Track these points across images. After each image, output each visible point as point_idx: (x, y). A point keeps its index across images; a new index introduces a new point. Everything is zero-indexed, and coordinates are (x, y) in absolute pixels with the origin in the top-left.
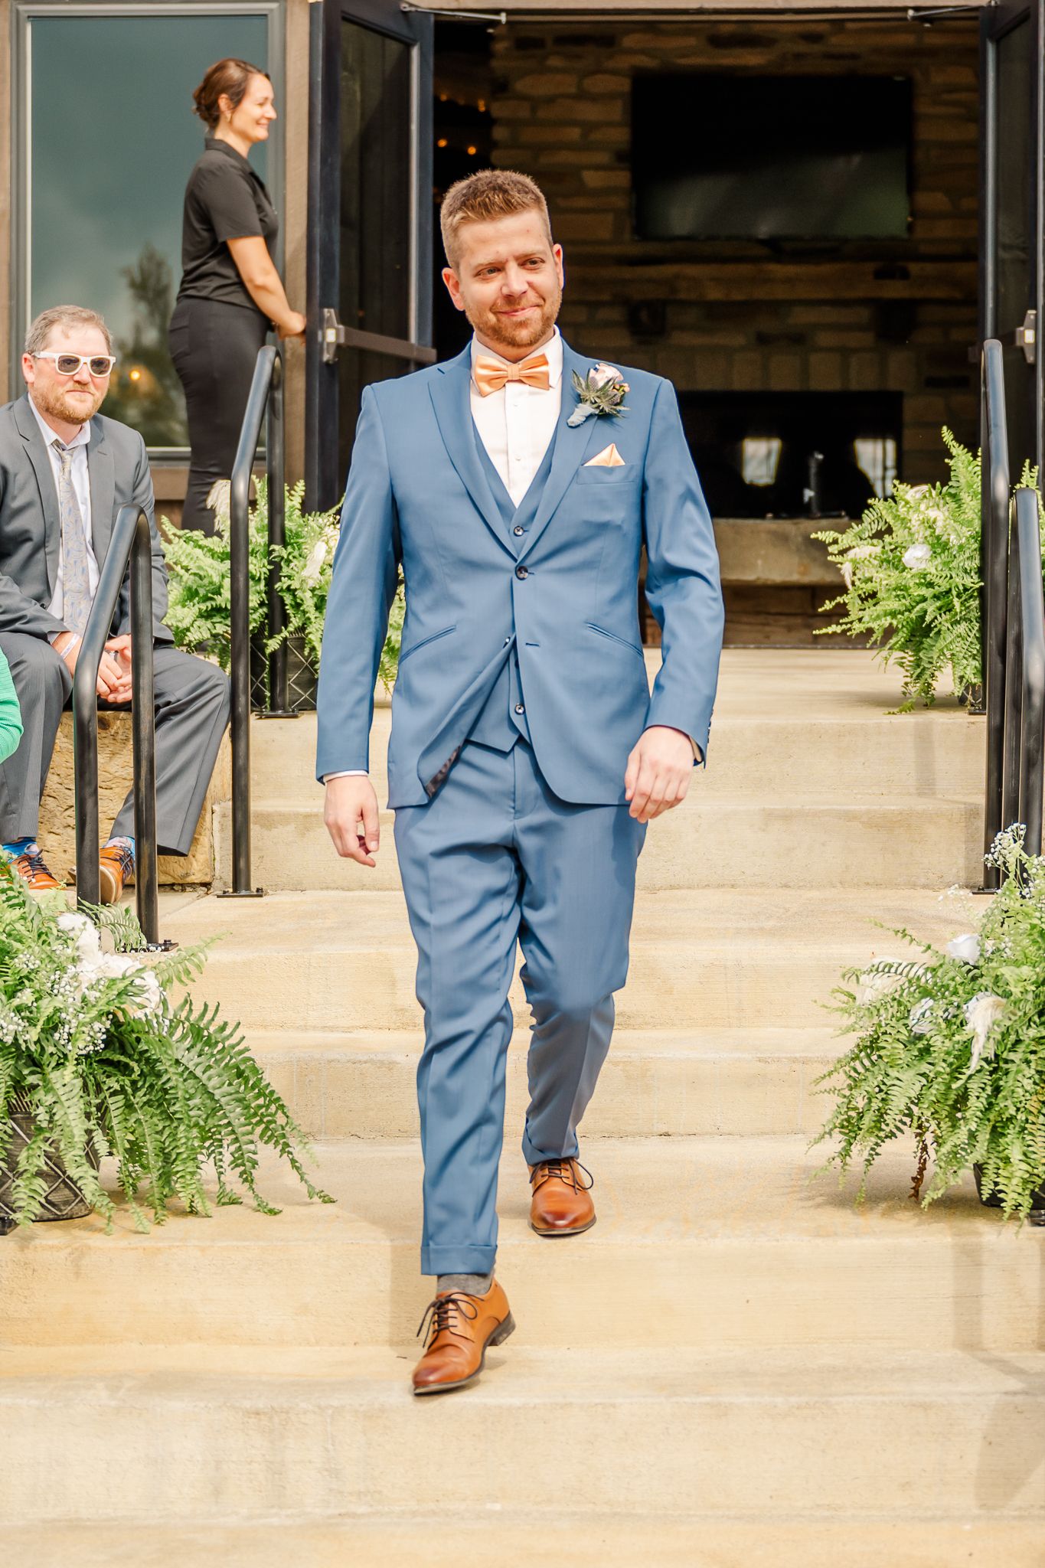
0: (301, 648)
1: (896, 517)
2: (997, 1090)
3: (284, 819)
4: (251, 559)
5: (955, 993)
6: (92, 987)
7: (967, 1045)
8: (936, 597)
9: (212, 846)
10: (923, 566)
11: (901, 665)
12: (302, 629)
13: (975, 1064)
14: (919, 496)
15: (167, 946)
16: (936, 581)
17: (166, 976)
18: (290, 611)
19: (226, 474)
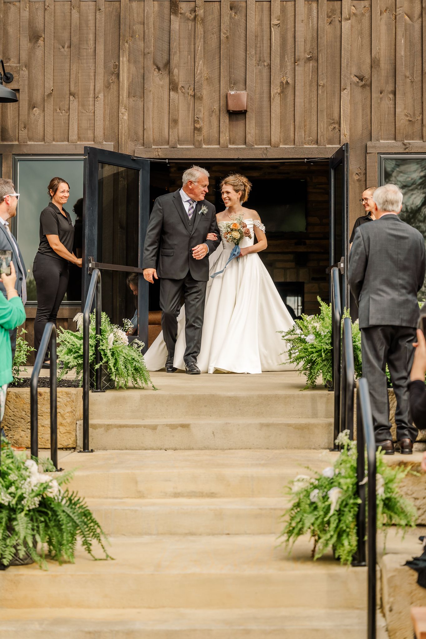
0: (106, 369)
1: (304, 326)
2: (340, 521)
3: (101, 426)
4: (90, 339)
5: (325, 488)
6: (35, 486)
7: (329, 506)
8: (317, 352)
9: (76, 435)
10: (312, 342)
11: (305, 374)
12: (107, 362)
13: (332, 512)
14: (311, 319)
15: (61, 470)
16: (317, 347)
17: (60, 481)
18: (103, 357)
19: (82, 311)
